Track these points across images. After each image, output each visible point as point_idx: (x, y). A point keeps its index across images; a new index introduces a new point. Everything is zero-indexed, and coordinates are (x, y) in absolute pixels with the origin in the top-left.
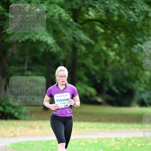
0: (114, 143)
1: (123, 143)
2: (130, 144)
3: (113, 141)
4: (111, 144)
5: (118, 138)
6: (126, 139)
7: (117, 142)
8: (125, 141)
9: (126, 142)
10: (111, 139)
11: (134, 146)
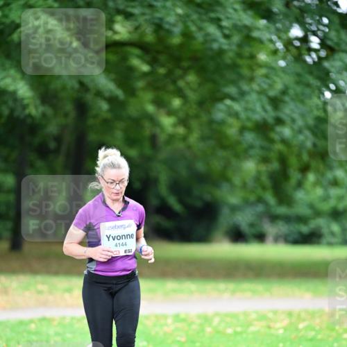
0: (172, 327)
1: (194, 327)
2: (209, 329)
3: (169, 321)
4: (166, 329)
5: (183, 316)
6: (199, 317)
7: (179, 325)
8: (198, 322)
9: (201, 325)
10: (165, 317)
11: (218, 332)
